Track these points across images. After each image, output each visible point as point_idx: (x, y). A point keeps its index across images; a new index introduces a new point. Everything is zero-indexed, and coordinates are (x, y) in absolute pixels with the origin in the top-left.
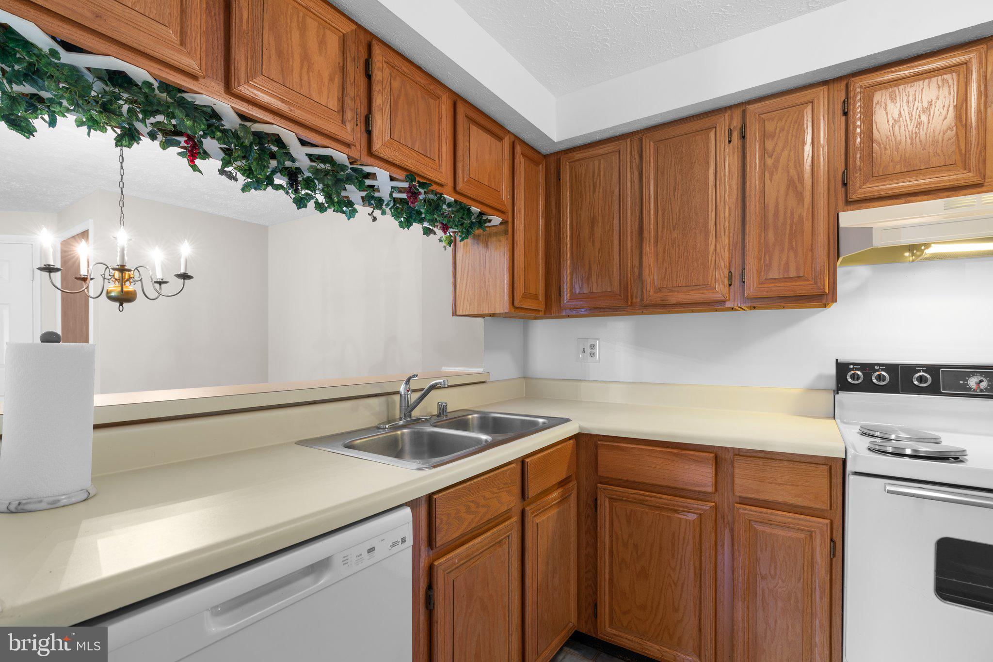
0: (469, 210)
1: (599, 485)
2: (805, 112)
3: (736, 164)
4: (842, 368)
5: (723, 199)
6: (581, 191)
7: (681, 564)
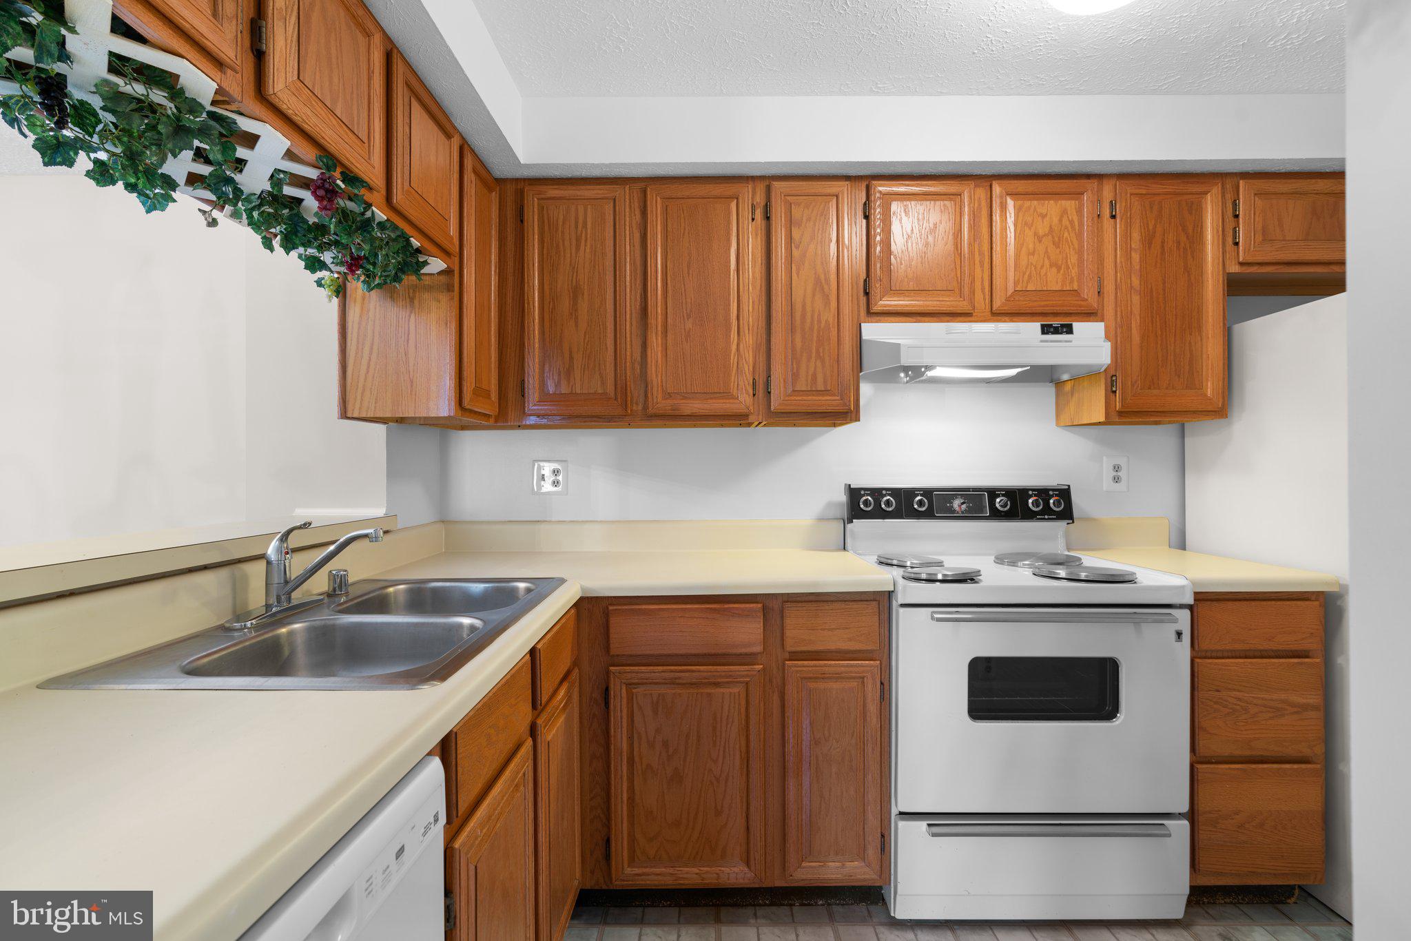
0: (408, 241)
1: (611, 668)
2: (830, 204)
3: (760, 249)
4: (854, 494)
5: (746, 288)
6: (558, 246)
7: (724, 751)
